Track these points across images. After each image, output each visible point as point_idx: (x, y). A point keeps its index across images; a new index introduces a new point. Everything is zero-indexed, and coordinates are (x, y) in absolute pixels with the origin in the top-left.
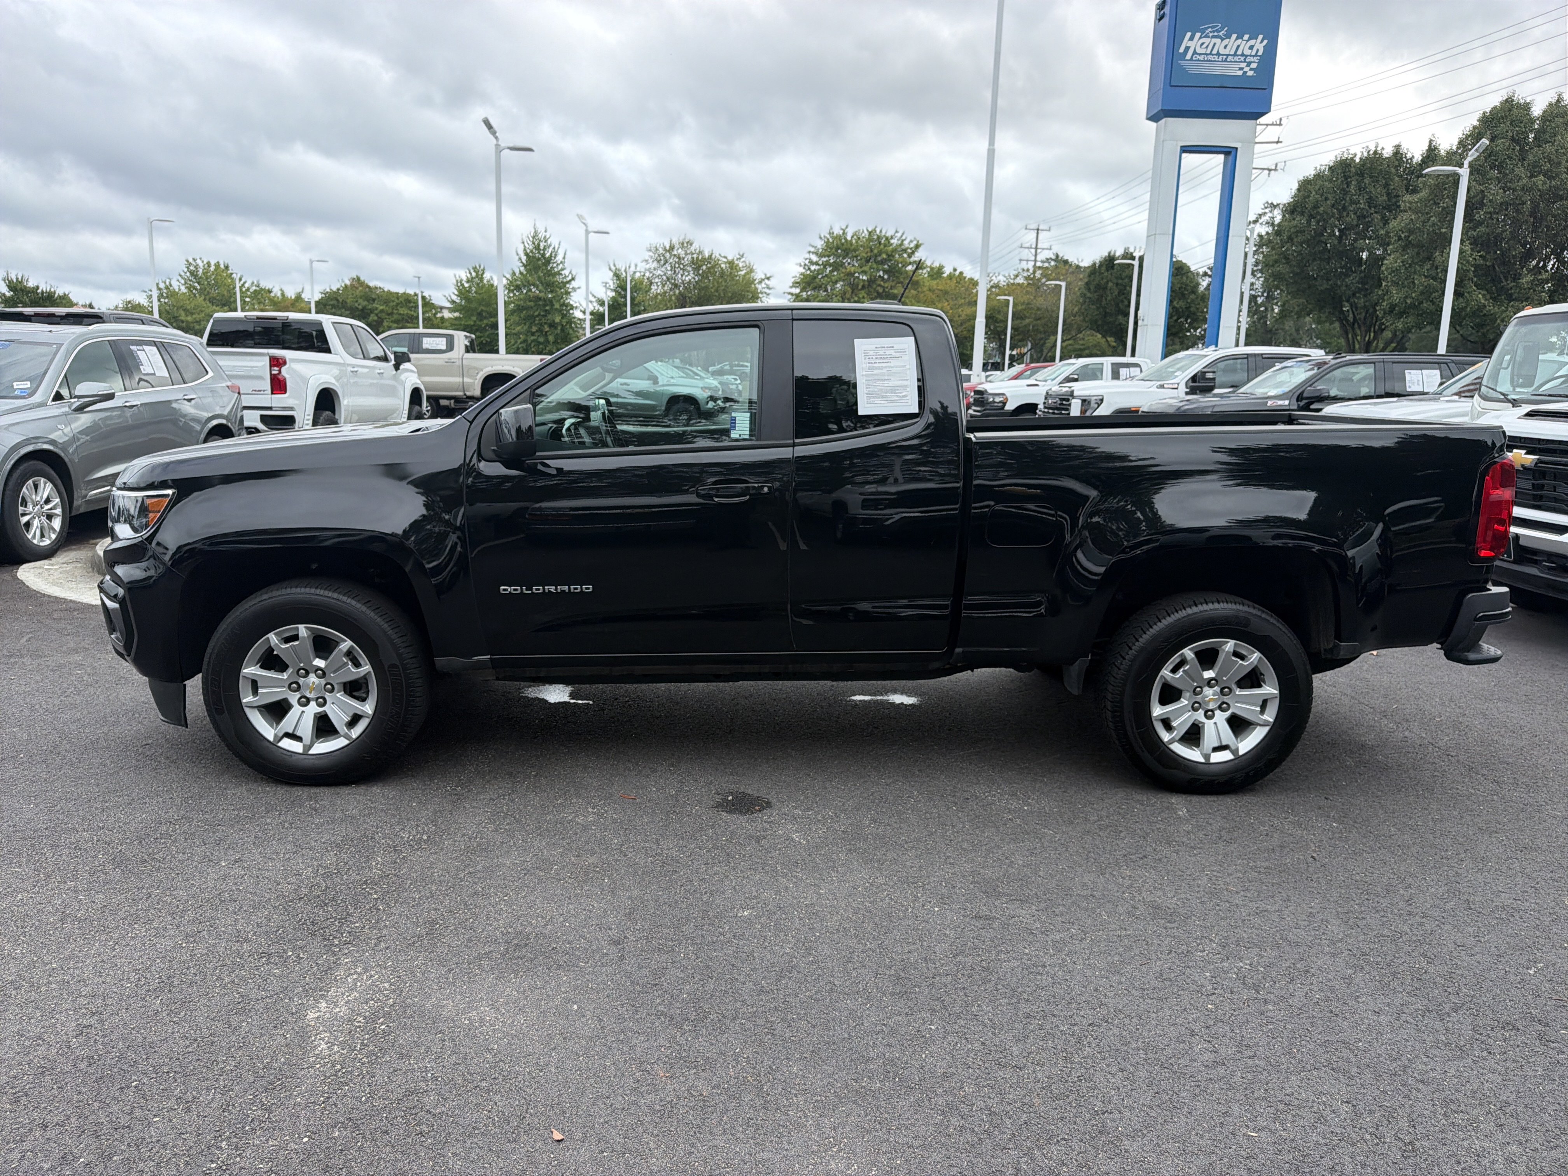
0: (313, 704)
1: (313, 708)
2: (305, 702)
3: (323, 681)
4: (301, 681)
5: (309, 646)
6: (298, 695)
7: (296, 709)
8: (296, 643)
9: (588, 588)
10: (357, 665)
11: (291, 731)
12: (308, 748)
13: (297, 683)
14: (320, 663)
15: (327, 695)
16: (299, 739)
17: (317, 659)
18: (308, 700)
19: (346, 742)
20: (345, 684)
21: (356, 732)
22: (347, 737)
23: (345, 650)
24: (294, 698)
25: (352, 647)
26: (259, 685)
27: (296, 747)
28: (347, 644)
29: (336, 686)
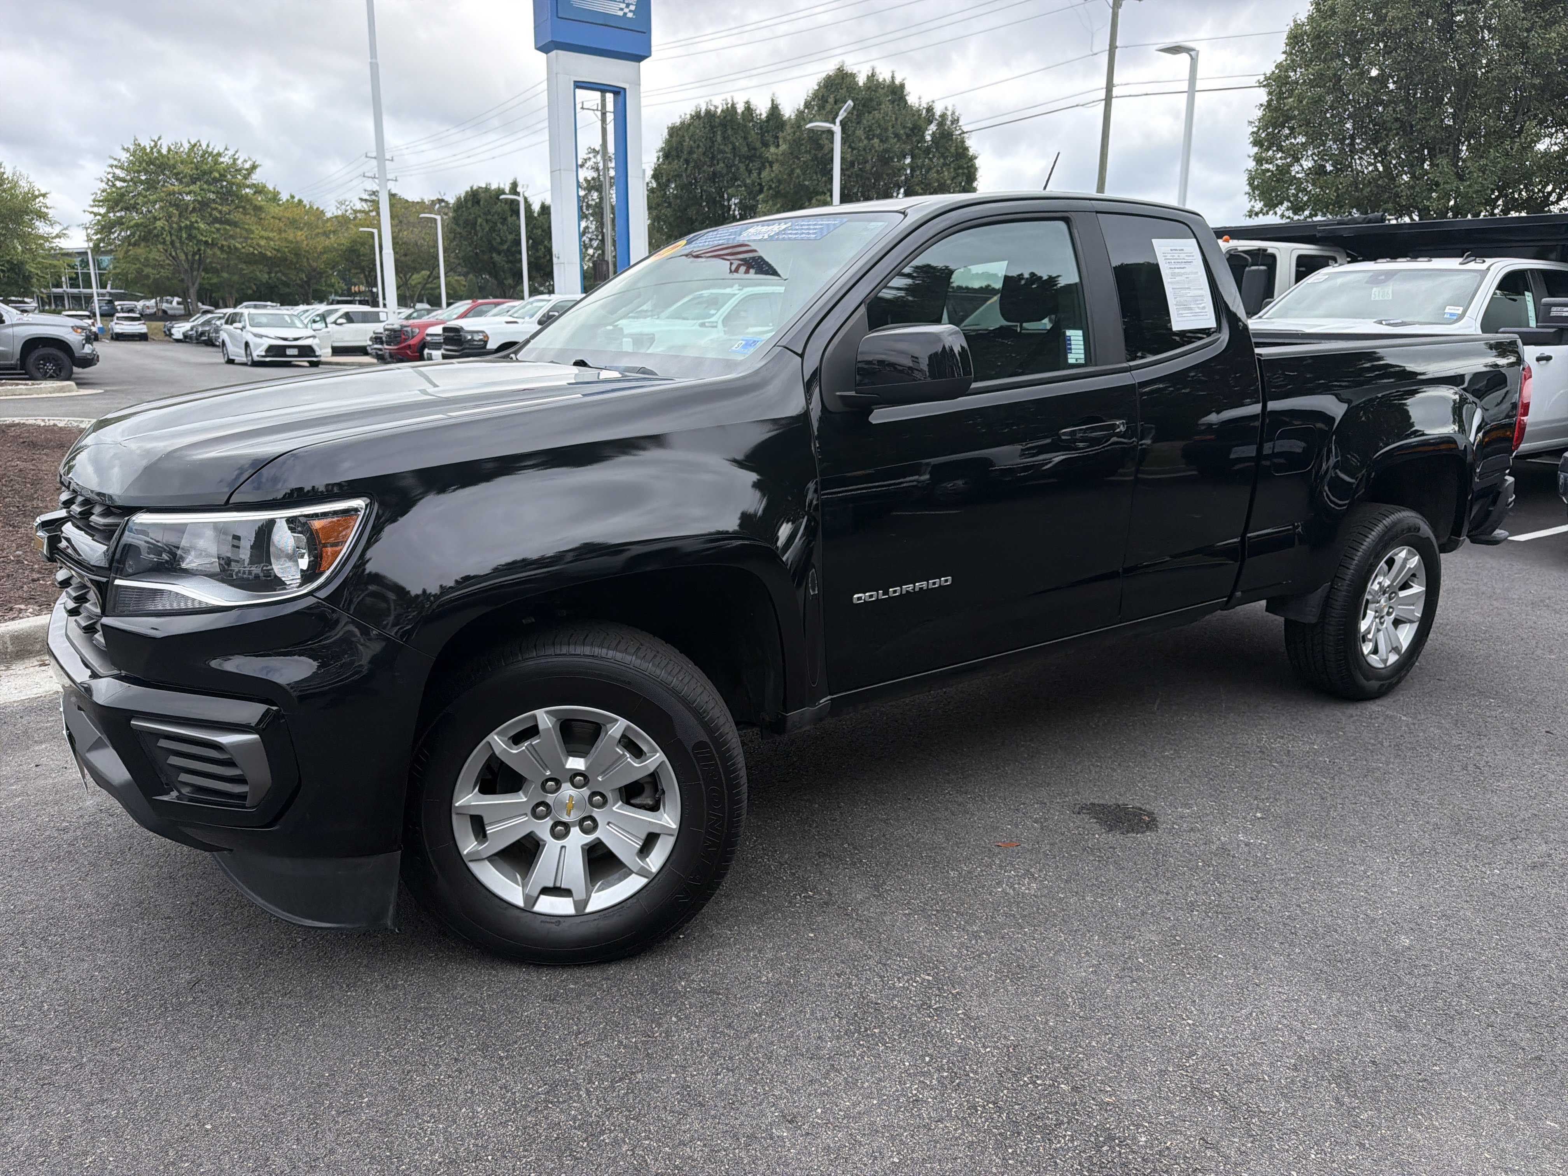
0: (575, 831)
1: (577, 839)
2: (561, 830)
3: (585, 792)
4: (550, 798)
5: (555, 739)
6: (548, 822)
7: (552, 846)
8: (535, 741)
9: (946, 581)
10: (638, 753)
11: (551, 885)
12: (581, 905)
13: (543, 803)
14: (576, 763)
15: (597, 813)
16: (566, 893)
17: (571, 758)
18: (567, 826)
19: (644, 881)
20: (620, 789)
21: (656, 860)
22: (643, 873)
23: (618, 736)
24: (543, 829)
25: (628, 728)
26: (486, 821)
27: (562, 906)
28: (619, 726)
29: (610, 796)
